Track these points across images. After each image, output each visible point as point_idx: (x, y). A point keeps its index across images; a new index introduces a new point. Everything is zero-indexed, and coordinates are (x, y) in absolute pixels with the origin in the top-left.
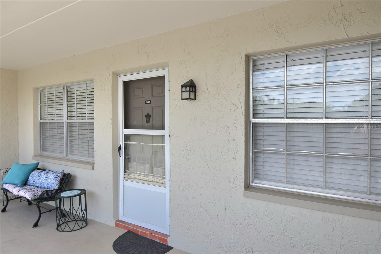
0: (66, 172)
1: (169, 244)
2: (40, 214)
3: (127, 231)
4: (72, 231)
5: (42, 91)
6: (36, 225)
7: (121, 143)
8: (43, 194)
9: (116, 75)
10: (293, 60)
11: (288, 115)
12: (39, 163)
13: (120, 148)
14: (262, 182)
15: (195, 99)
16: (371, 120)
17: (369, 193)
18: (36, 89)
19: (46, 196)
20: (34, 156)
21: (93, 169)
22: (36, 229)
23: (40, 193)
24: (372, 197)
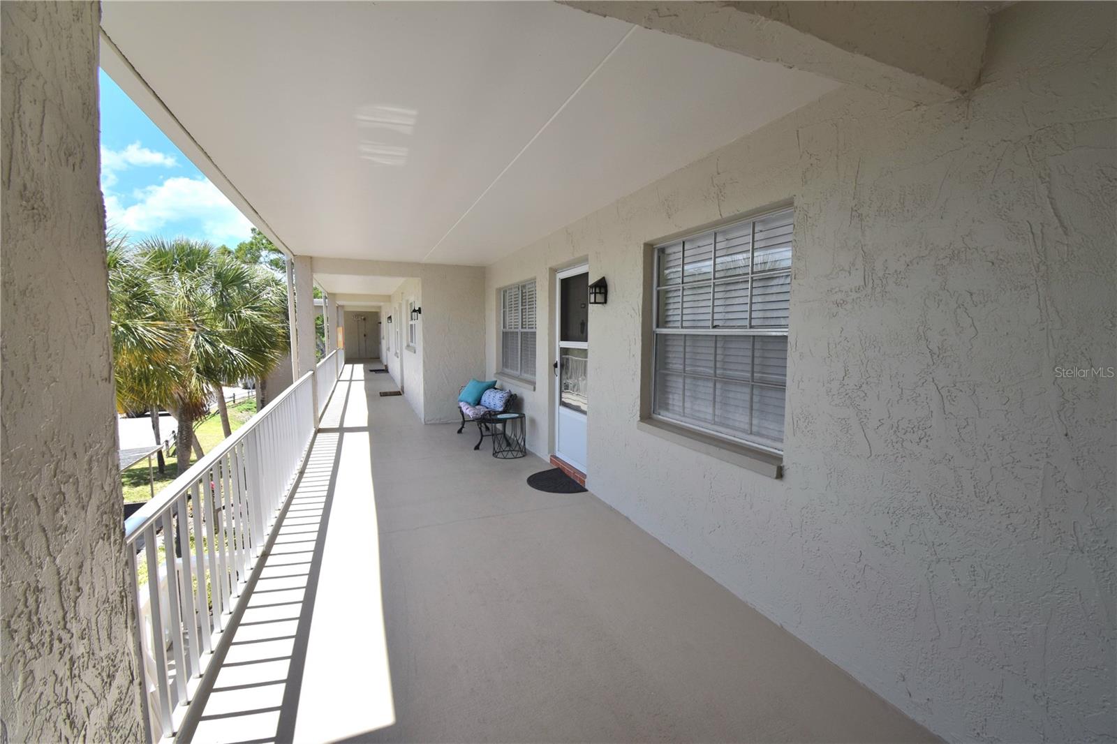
0: (513, 393)
1: (586, 487)
2: (482, 436)
3: (556, 467)
4: (505, 458)
5: (505, 292)
6: (477, 448)
7: (558, 359)
8: (485, 414)
9: (553, 271)
10: (699, 247)
11: (685, 324)
12: (496, 381)
13: (556, 366)
14: (670, 415)
15: (605, 302)
16: (749, 330)
17: (749, 432)
18: (499, 290)
19: (489, 417)
20: (497, 373)
21: (534, 390)
22: (477, 451)
23: (482, 413)
24: (752, 438)
